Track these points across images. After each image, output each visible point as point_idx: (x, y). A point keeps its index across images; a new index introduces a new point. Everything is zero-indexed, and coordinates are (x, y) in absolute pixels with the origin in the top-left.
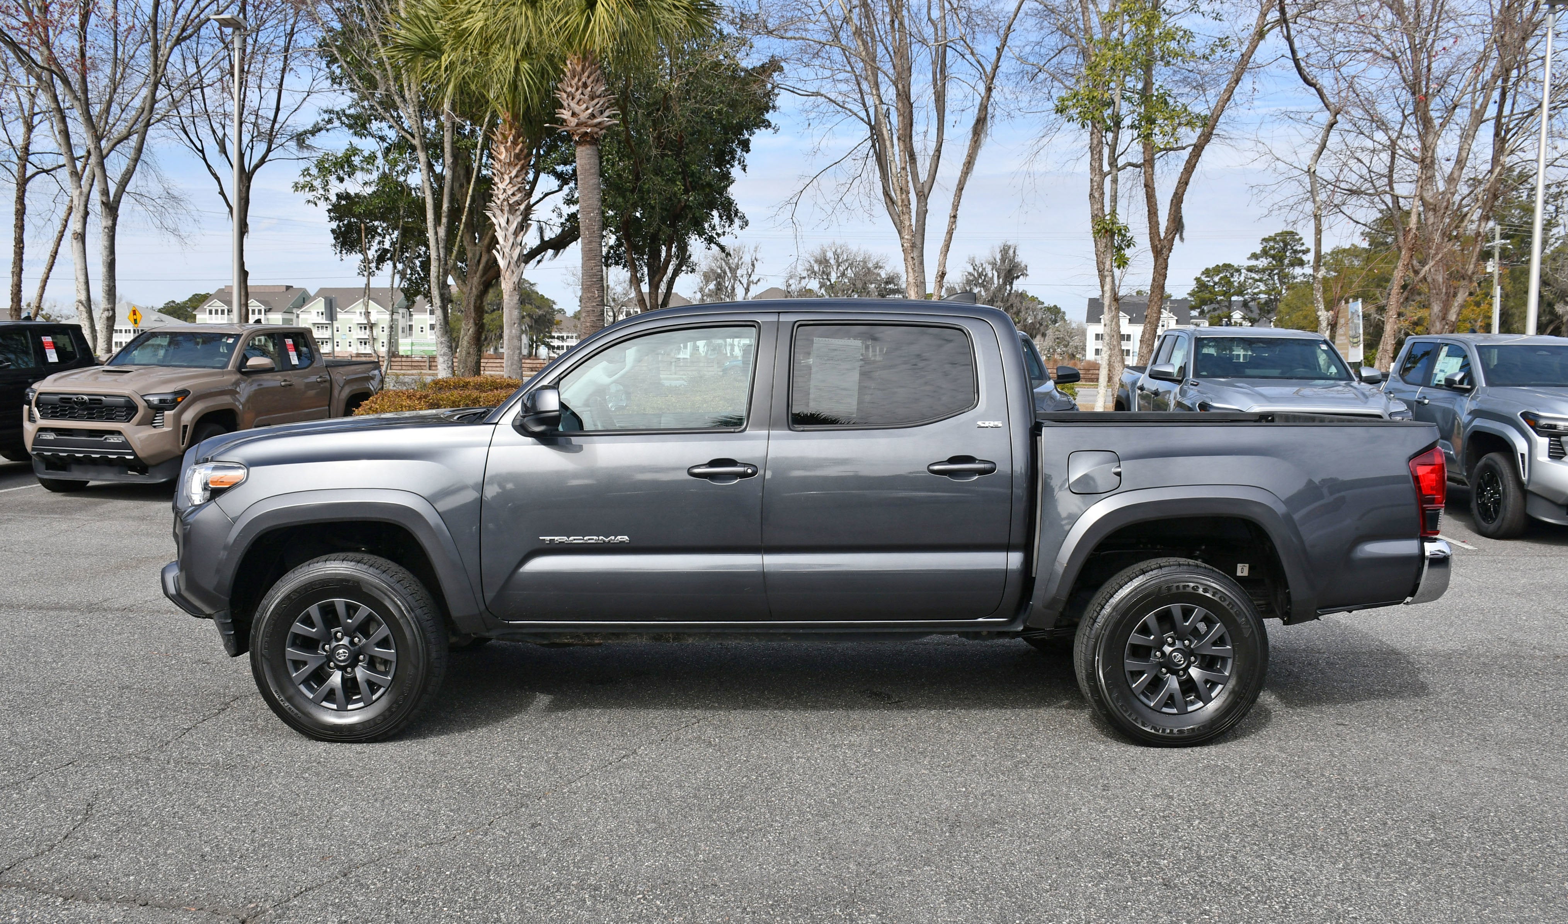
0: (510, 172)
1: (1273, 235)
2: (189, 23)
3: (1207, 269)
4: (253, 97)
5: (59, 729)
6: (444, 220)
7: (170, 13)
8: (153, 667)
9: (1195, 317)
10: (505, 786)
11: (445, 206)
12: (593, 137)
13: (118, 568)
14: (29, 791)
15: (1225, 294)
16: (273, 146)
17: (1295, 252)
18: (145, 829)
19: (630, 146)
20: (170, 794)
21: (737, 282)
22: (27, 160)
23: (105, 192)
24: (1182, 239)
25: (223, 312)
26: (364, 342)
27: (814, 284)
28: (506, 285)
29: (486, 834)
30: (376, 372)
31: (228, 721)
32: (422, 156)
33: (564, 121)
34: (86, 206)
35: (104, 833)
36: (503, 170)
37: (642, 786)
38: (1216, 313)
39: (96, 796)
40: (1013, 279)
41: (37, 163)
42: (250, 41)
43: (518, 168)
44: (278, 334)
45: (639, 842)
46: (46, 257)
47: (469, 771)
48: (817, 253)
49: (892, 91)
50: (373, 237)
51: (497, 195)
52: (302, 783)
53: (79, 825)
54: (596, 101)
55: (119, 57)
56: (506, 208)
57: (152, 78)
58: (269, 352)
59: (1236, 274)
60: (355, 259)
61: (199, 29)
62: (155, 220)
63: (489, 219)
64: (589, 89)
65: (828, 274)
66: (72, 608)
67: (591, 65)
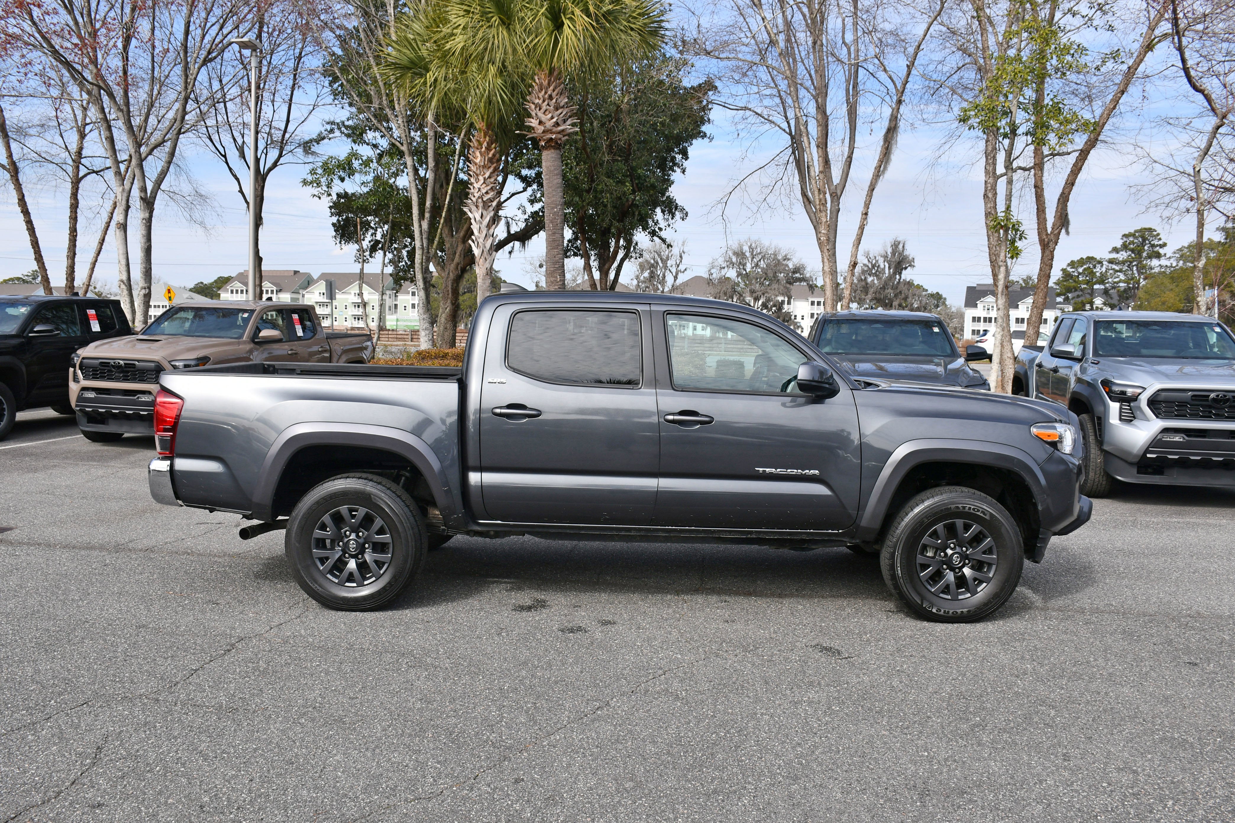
0: (484, 174)
1: (1132, 231)
2: (214, 47)
3: (1072, 261)
4: (267, 111)
5: (78, 668)
6: (427, 215)
7: (198, 39)
8: (168, 607)
9: (1060, 303)
10: (488, 737)
11: (428, 203)
12: (557, 143)
13: (144, 511)
14: (44, 732)
15: (1088, 283)
16: (284, 153)
17: (1153, 246)
18: (149, 775)
19: (586, 152)
20: (175, 738)
21: (668, 271)
22: (80, 163)
23: (144, 189)
24: (1068, 233)
25: (242, 292)
26: (358, 318)
27: (732, 274)
28: (479, 270)
29: (472, 789)
30: (369, 343)
31: (233, 662)
32: (409, 160)
33: (533, 128)
34: (128, 201)
35: (110, 779)
36: (478, 172)
37: (617, 741)
38: (1080, 300)
39: (106, 738)
40: (902, 270)
41: (88, 165)
42: (265, 62)
43: (491, 170)
44: (286, 310)
45: (619, 802)
46: (95, 245)
47: (454, 720)
48: (735, 246)
49: (813, 104)
50: (367, 230)
51: (472, 194)
52: (298, 729)
53: (87, 770)
54: (560, 111)
55: (155, 75)
56: (481, 205)
57: (183, 94)
58: (278, 325)
59: (1098, 266)
60: (352, 248)
61: (223, 51)
62: (185, 213)
63: (465, 213)
64: (554, 101)
65: (745, 265)
66: (102, 548)
67: (555, 80)
